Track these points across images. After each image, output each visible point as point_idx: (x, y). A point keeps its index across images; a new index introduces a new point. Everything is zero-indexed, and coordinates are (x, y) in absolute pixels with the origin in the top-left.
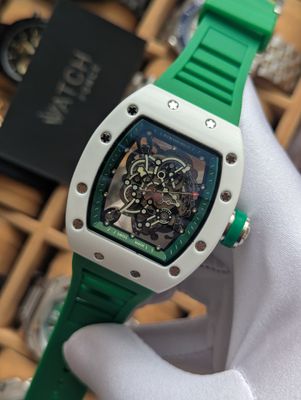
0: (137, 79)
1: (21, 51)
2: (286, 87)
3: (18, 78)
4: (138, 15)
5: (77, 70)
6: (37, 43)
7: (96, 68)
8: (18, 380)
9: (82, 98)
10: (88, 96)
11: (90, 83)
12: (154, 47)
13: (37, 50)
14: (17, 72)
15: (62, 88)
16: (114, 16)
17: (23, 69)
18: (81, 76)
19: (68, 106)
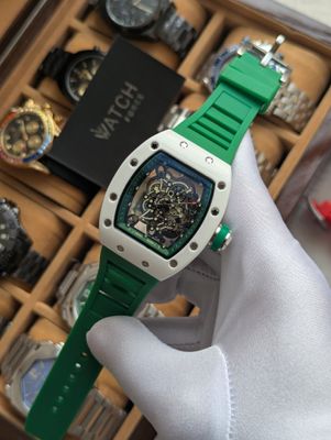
0: (174, 109)
1: (81, 76)
2: (297, 127)
3: (77, 99)
4: (180, 57)
5: (126, 97)
6: (94, 72)
7: (140, 97)
8: (51, 342)
9: (127, 120)
10: (131, 119)
11: (134, 107)
12: (190, 83)
13: (94, 77)
14: (76, 93)
15: (112, 110)
16: (160, 55)
17: (81, 92)
18: (128, 102)
19: (115, 125)
